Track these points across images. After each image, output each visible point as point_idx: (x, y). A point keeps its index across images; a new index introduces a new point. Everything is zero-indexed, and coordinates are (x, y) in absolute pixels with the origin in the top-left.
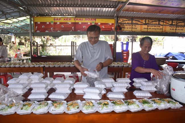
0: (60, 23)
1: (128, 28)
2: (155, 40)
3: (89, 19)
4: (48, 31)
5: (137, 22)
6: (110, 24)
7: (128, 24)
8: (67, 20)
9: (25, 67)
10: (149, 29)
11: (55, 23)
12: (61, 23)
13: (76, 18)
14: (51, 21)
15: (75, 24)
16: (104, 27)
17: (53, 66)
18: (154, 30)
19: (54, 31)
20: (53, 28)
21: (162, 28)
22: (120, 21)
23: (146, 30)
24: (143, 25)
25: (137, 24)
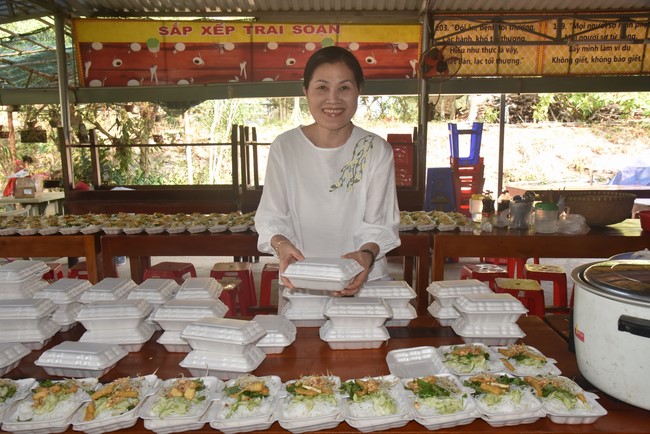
0: (187, 48)
1: (479, 62)
2: (622, 108)
3: (309, 29)
4: (138, 80)
5: (520, 33)
6: (400, 47)
7: (481, 42)
8: (215, 33)
9: (17, 235)
10: (577, 61)
11: (167, 48)
12: (192, 48)
13: (255, 25)
14: (151, 40)
15: (249, 50)
16: (374, 61)
17: (138, 230)
18: (599, 68)
19: (164, 83)
20: (157, 70)
21: (641, 55)
22: (446, 33)
23: (562, 68)
24: (549, 47)
25: (523, 42)
